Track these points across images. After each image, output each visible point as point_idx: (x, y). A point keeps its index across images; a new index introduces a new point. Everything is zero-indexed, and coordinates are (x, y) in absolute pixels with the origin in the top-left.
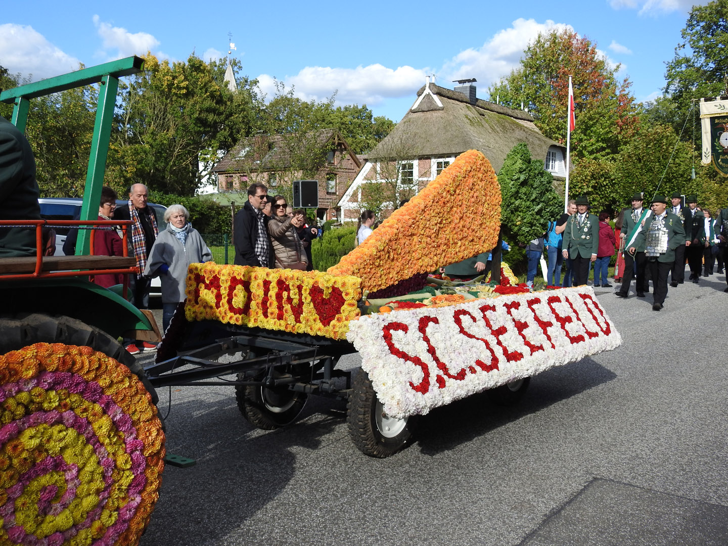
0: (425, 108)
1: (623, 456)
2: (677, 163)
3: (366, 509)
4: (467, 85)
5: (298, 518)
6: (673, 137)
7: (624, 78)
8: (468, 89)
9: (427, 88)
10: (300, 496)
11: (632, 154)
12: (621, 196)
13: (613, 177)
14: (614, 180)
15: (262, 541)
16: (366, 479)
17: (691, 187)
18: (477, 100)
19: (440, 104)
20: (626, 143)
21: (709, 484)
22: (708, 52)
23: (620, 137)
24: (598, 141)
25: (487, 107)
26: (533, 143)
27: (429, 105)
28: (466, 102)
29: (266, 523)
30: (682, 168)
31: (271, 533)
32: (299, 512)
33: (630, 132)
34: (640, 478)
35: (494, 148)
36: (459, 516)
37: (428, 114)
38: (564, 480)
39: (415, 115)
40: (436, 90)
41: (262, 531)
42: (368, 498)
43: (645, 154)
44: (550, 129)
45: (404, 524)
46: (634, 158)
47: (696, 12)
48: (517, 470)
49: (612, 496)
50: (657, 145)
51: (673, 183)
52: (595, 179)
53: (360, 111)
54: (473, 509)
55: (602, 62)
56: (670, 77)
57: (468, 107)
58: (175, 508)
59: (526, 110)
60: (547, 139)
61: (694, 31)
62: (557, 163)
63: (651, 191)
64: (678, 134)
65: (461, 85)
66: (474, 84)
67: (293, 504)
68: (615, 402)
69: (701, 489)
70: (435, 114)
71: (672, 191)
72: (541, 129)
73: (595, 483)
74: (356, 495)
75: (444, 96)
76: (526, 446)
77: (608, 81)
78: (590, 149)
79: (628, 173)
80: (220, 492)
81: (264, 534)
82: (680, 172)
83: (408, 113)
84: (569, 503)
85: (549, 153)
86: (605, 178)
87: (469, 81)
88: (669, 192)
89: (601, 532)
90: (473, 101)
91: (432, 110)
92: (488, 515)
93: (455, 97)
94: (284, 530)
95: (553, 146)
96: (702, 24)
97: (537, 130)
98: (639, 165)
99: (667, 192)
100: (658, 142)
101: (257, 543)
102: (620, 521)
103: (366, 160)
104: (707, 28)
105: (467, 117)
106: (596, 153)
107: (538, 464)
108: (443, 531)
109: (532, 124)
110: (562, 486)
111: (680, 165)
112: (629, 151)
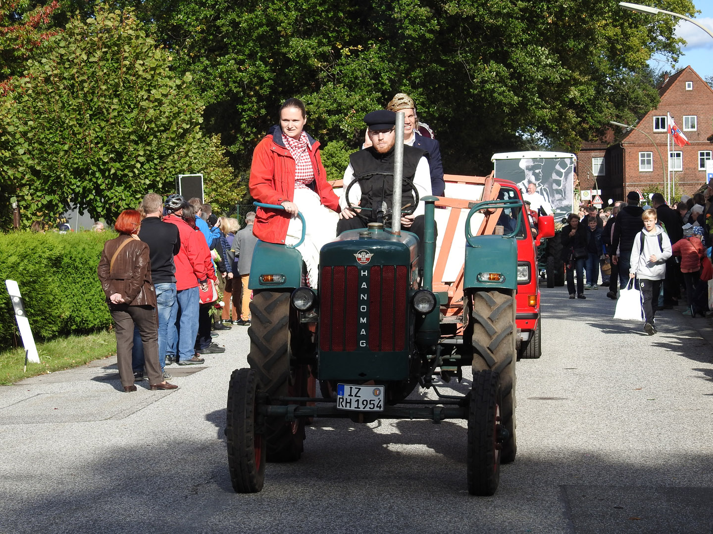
2: (156, 100)
6: (140, 41)
11: (56, 76)
17: (187, 153)
30: (167, 109)
43: (85, 77)
46: (62, 87)
50: (108, 56)
51: (150, 144)
63: (104, 163)
64: (148, 33)
71: (148, 162)
82: (164, 120)
98: (74, 102)
99: (138, 165)
100: (112, 49)
111: (161, 103)
112: (47, 67)
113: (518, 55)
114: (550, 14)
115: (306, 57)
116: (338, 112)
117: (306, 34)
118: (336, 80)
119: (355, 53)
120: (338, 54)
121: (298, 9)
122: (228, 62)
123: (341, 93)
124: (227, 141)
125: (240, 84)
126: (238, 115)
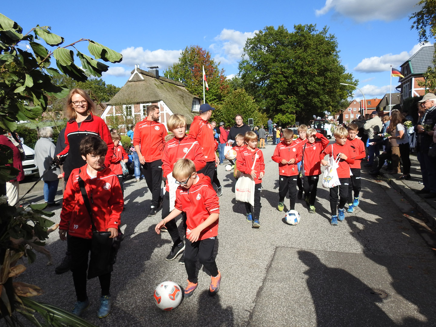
0: (135, 80)
1: (282, 235)
2: (248, 105)
3: (180, 280)
4: (154, 69)
5: (147, 292)
6: (245, 94)
7: (222, 68)
8: (155, 71)
9: (136, 70)
10: (142, 279)
11: (229, 101)
12: (226, 119)
13: (222, 111)
14: (222, 112)
15: (133, 309)
16: (172, 264)
18: (159, 76)
19: (142, 78)
20: (224, 97)
21: (323, 242)
22: (254, 58)
23: (222, 94)
24: (213, 96)
25: (164, 80)
26: (186, 97)
27: (137, 78)
28: (155, 78)
29: (131, 298)
31: (136, 303)
32: (145, 288)
33: (226, 92)
34: (294, 244)
35: (169, 99)
36: (227, 276)
37: (137, 83)
38: (264, 250)
39: (131, 83)
40: (140, 71)
41: (131, 303)
42: (178, 274)
43: (234, 101)
44: (192, 90)
45: (203, 285)
46: (230, 103)
47: (249, 41)
48: (241, 248)
49: (288, 254)
52: (214, 112)
53: (99, 81)
54: (232, 271)
55: (212, 61)
56: (240, 68)
57: (155, 80)
58: (72, 298)
59: (181, 82)
60: (192, 95)
61: (248, 49)
62: (197, 105)
64: (247, 92)
65: (151, 70)
66: (157, 69)
67: (140, 284)
68: (264, 210)
69: (321, 245)
70: (141, 83)
72: (188, 90)
73: (278, 249)
74: (171, 274)
75: (144, 74)
76: (238, 236)
77: (215, 69)
78: (209, 99)
79: (228, 109)
80: (96, 284)
81: (132, 304)
83: (127, 82)
84: (272, 260)
85: (193, 101)
86: (219, 112)
87: (155, 67)
88: (245, 117)
89: (293, 272)
90: (158, 77)
91: (139, 81)
92: (240, 273)
93: (149, 75)
94: (142, 300)
95: (195, 98)
96: (251, 46)
97: (187, 91)
98: (232, 106)
100: (240, 96)
101: (130, 310)
102: (298, 266)
103: (108, 105)
104: (253, 48)
105: (155, 84)
106: (213, 101)
107: (248, 244)
108: (224, 285)
109: (184, 88)
110: (265, 253)
113: (321, 97)
114: (328, 89)
115: (282, 98)
116: (288, 108)
117: (283, 94)
118: (287, 102)
119: (292, 98)
120: (288, 97)
121: (280, 89)
122: (268, 99)
123: (289, 105)
124: (267, 114)
125: (270, 104)
126: (270, 109)
